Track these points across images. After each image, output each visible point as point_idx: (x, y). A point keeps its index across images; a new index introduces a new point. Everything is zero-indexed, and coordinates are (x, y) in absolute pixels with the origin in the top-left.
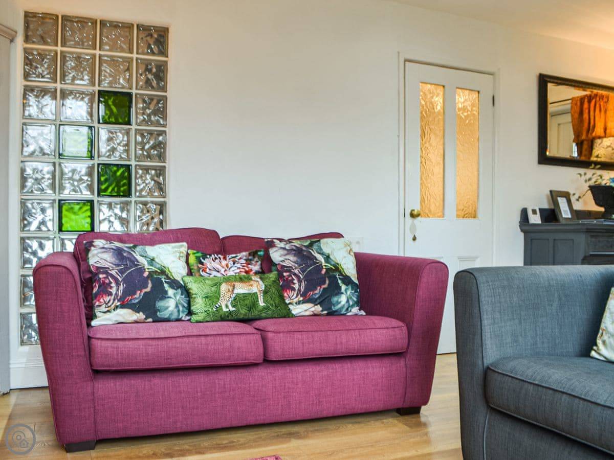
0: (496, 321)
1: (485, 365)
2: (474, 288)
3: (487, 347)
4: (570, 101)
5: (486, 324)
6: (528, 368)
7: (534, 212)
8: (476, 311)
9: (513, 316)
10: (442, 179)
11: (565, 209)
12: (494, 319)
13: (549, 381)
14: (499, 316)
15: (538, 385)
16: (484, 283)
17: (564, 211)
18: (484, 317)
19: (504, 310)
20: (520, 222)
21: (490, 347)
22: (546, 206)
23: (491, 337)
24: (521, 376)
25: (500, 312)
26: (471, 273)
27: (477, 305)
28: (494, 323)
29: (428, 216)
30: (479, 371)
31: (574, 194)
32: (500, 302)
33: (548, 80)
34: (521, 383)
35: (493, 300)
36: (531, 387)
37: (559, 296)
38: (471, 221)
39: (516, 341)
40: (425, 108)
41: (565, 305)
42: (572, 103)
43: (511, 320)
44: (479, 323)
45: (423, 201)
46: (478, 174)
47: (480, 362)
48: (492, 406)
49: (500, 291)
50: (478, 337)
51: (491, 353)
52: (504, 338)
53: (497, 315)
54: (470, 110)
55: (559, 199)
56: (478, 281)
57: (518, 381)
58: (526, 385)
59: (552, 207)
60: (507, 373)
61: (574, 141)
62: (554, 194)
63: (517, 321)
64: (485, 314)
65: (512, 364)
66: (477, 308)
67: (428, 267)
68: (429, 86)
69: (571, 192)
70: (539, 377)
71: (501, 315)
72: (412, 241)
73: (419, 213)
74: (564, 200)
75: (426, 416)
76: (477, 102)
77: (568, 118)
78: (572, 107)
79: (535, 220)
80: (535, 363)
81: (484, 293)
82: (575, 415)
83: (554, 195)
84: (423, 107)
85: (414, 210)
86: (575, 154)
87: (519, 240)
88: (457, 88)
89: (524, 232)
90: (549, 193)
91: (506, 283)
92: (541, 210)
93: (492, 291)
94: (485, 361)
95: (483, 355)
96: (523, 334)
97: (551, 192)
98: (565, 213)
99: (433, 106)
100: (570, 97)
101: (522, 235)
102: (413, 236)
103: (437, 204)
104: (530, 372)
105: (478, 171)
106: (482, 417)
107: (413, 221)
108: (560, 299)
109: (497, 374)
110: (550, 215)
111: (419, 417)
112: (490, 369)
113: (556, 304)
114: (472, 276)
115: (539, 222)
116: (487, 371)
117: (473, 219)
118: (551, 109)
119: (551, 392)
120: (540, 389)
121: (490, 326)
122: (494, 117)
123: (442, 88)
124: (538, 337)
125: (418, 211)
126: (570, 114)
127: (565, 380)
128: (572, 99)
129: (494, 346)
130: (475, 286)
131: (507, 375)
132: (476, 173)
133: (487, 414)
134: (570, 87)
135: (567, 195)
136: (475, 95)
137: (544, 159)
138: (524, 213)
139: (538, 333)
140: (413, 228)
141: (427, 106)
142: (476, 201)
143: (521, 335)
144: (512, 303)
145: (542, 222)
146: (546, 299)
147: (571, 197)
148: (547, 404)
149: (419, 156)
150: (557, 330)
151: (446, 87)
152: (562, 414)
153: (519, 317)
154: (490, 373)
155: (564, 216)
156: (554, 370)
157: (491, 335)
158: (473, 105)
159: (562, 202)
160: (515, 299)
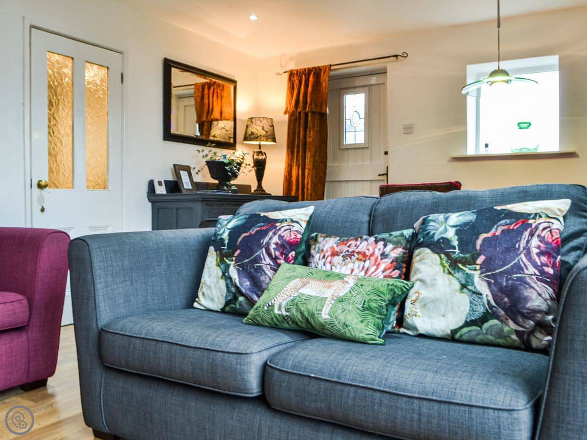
0: (109, 284)
1: (100, 327)
2: (87, 255)
3: (101, 310)
4: (193, 86)
5: (99, 288)
6: (136, 325)
7: (160, 183)
8: (89, 276)
9: (125, 278)
10: (71, 151)
11: (186, 181)
12: (106, 282)
13: (153, 333)
14: (112, 280)
15: (144, 339)
16: (96, 249)
17: (185, 182)
18: (97, 281)
19: (117, 273)
20: (148, 193)
21: (103, 309)
22: (170, 178)
23: (104, 300)
24: (130, 332)
25: (112, 275)
26: (83, 240)
27: (90, 271)
28: (107, 286)
29: (57, 187)
30: (93, 334)
31: (194, 168)
32: (112, 266)
33: (172, 65)
34: (130, 338)
35: (106, 265)
36: (138, 341)
37: (167, 257)
38: (102, 192)
39: (129, 301)
40: (52, 78)
41: (172, 264)
42: (195, 88)
43: (123, 282)
44: (93, 288)
45: (51, 171)
46: (108, 148)
47: (95, 325)
48: (107, 365)
49: (112, 255)
50: (91, 301)
51: (105, 314)
52: (116, 300)
53: (110, 278)
54: (99, 84)
55: (181, 172)
56: (90, 248)
57: (127, 337)
58: (134, 340)
59: (176, 180)
60: (117, 332)
61: (197, 122)
62: (177, 167)
63: (129, 282)
64: (98, 278)
65: (122, 322)
66: (90, 274)
67: (48, 237)
68: (57, 57)
69: (192, 167)
70: (144, 331)
71: (113, 278)
72: (40, 212)
73: (46, 183)
74: (186, 173)
75: (53, 387)
76: (106, 78)
77: (192, 101)
78: (195, 92)
79: (161, 191)
80: (143, 319)
81: (97, 259)
82: (173, 360)
83: (177, 169)
84: (51, 77)
85: (41, 181)
86: (198, 134)
87: (147, 208)
88: (87, 62)
89: (151, 202)
90: (173, 167)
91: (117, 248)
92: (165, 181)
93: (104, 257)
94: (99, 323)
95: (97, 318)
96: (135, 294)
97: (174, 165)
98: (187, 184)
99: (61, 76)
100: (193, 83)
101: (150, 204)
102: (41, 207)
103: (67, 175)
104: (137, 328)
105: (108, 144)
106: (99, 377)
107: (40, 193)
108: (168, 260)
109: (109, 333)
110: (174, 187)
111: (46, 389)
112: (103, 330)
113: (164, 264)
114: (85, 243)
115: (165, 192)
116: (102, 332)
117: (103, 190)
118: (174, 92)
119: (154, 343)
120: (145, 341)
121: (103, 289)
122: (122, 95)
123: (71, 59)
124: (149, 295)
125: (46, 182)
126: (193, 98)
127: (166, 330)
128: (196, 85)
129: (108, 308)
130: (87, 253)
131: (118, 334)
132: (105, 146)
133: (102, 373)
134: (193, 74)
135: (187, 169)
136: (104, 71)
137: (169, 136)
138: (151, 184)
139: (149, 291)
140: (41, 199)
141: (55, 77)
142: (106, 173)
143: (133, 295)
144: (123, 266)
145: (167, 193)
146: (155, 261)
147: (192, 170)
148: (151, 354)
149: (47, 126)
150: (165, 287)
151: (75, 59)
152: (163, 360)
153: (131, 279)
154: (103, 333)
155: (186, 187)
156: (157, 323)
157: (104, 298)
158: (102, 81)
159: (184, 175)
160: (126, 263)
